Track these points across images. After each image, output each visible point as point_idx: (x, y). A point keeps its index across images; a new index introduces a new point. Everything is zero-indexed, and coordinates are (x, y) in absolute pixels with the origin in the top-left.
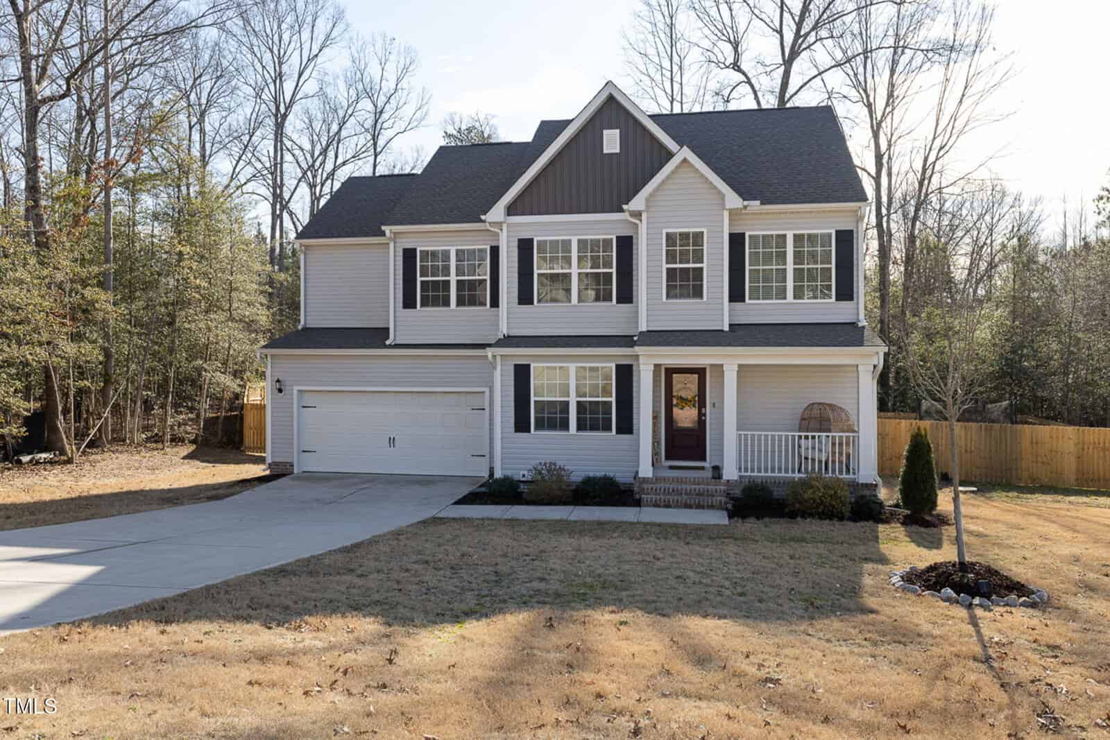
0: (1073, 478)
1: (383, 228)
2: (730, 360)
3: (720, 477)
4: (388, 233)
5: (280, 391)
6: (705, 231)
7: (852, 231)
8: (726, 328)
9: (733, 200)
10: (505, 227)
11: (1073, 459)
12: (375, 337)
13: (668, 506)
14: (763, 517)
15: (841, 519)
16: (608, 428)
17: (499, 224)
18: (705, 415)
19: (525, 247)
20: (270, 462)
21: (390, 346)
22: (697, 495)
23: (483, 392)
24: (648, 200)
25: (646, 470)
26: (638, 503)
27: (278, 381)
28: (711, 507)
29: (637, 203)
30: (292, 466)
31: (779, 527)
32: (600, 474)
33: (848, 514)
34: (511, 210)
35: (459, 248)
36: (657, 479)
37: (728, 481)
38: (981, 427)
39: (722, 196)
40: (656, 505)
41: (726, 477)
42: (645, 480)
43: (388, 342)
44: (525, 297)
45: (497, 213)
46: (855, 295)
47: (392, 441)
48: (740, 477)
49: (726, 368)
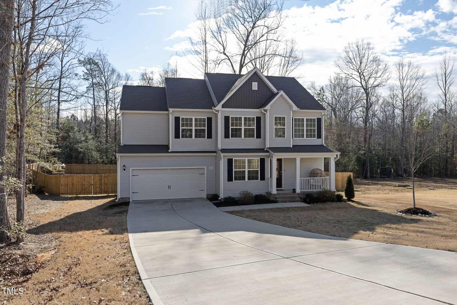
1: (170, 109)
2: (298, 156)
3: (295, 192)
4: (171, 111)
5: (124, 170)
6: (286, 116)
7: (321, 118)
8: (292, 147)
9: (295, 108)
10: (220, 112)
12: (164, 148)
13: (285, 202)
16: (258, 179)
17: (218, 111)
18: (282, 173)
19: (227, 119)
20: (120, 198)
21: (170, 152)
22: (292, 198)
23: (204, 168)
24: (271, 106)
25: (274, 191)
26: (276, 202)
27: (124, 166)
28: (297, 201)
29: (268, 107)
30: (129, 198)
31: (320, 205)
33: (336, 200)
34: (223, 106)
35: (196, 117)
36: (278, 194)
37: (298, 193)
39: (291, 107)
40: (282, 202)
41: (297, 192)
42: (275, 194)
43: (169, 151)
44: (227, 136)
45: (219, 107)
46: (322, 137)
47: (169, 187)
48: (301, 192)
49: (297, 159)
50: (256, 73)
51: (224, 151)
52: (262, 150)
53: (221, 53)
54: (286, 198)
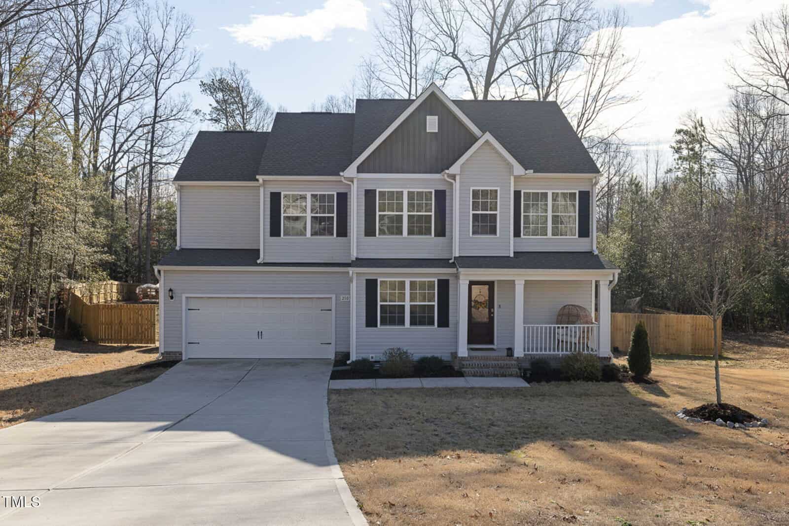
0: (690, 348)
1: (258, 177)
2: (520, 277)
3: (512, 356)
4: (261, 181)
5: (172, 298)
6: (498, 189)
7: (589, 192)
8: (512, 255)
9: (519, 169)
10: (355, 181)
11: (690, 337)
12: (249, 256)
13: (482, 376)
14: (550, 381)
15: (597, 381)
16: (432, 323)
17: (351, 180)
18: (493, 313)
19: (370, 194)
20: (163, 352)
21: (260, 265)
22: (500, 368)
23: (331, 298)
24: (462, 167)
25: (463, 351)
26: (460, 374)
27: (171, 290)
28: (511, 375)
29: (455, 169)
30: (181, 354)
31: (549, 386)
32: (429, 355)
33: (600, 378)
34: (360, 169)
35: (314, 193)
36: (471, 358)
37: (518, 358)
38: (635, 316)
39: (510, 167)
40: (474, 376)
41: (516, 355)
42: (463, 359)
43: (258, 262)
44: (370, 231)
45: (351, 171)
46: (590, 234)
47: (260, 334)
48: (525, 355)
49: (516, 283)
50: (433, 94)
51: (360, 262)
52: (443, 263)
53: (447, 55)
54: (486, 366)
